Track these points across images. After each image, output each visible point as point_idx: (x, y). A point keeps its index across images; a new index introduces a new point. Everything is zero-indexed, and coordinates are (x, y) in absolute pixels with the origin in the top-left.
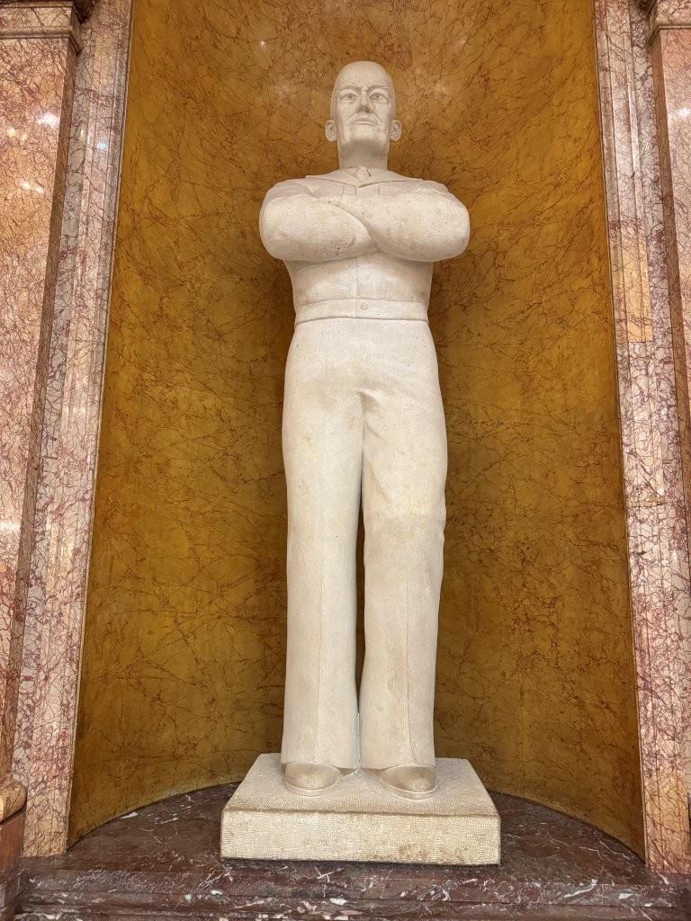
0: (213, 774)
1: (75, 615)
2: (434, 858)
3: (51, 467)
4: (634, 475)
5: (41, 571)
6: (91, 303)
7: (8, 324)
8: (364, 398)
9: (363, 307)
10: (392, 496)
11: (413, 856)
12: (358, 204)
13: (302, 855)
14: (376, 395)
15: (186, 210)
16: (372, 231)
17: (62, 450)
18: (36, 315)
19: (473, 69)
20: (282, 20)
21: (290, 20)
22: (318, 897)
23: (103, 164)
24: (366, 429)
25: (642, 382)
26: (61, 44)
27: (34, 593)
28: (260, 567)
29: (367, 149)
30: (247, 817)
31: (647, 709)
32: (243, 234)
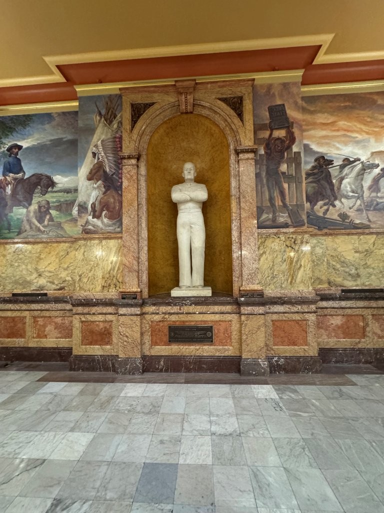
1: (147, 263)
2: (202, 296)
3: (141, 241)
4: (233, 239)
5: (141, 257)
6: (144, 213)
9: (190, 210)
11: (199, 296)
12: (188, 193)
13: (183, 296)
14: (192, 226)
15: (157, 191)
16: (190, 197)
17: (142, 238)
18: (136, 216)
19: (211, 157)
20: (173, 148)
21: (175, 148)
23: (144, 188)
24: (191, 232)
25: (235, 223)
26: (136, 167)
27: (140, 260)
28: (174, 257)
29: (190, 180)
30: (175, 291)
31: (234, 274)
32: (168, 194)
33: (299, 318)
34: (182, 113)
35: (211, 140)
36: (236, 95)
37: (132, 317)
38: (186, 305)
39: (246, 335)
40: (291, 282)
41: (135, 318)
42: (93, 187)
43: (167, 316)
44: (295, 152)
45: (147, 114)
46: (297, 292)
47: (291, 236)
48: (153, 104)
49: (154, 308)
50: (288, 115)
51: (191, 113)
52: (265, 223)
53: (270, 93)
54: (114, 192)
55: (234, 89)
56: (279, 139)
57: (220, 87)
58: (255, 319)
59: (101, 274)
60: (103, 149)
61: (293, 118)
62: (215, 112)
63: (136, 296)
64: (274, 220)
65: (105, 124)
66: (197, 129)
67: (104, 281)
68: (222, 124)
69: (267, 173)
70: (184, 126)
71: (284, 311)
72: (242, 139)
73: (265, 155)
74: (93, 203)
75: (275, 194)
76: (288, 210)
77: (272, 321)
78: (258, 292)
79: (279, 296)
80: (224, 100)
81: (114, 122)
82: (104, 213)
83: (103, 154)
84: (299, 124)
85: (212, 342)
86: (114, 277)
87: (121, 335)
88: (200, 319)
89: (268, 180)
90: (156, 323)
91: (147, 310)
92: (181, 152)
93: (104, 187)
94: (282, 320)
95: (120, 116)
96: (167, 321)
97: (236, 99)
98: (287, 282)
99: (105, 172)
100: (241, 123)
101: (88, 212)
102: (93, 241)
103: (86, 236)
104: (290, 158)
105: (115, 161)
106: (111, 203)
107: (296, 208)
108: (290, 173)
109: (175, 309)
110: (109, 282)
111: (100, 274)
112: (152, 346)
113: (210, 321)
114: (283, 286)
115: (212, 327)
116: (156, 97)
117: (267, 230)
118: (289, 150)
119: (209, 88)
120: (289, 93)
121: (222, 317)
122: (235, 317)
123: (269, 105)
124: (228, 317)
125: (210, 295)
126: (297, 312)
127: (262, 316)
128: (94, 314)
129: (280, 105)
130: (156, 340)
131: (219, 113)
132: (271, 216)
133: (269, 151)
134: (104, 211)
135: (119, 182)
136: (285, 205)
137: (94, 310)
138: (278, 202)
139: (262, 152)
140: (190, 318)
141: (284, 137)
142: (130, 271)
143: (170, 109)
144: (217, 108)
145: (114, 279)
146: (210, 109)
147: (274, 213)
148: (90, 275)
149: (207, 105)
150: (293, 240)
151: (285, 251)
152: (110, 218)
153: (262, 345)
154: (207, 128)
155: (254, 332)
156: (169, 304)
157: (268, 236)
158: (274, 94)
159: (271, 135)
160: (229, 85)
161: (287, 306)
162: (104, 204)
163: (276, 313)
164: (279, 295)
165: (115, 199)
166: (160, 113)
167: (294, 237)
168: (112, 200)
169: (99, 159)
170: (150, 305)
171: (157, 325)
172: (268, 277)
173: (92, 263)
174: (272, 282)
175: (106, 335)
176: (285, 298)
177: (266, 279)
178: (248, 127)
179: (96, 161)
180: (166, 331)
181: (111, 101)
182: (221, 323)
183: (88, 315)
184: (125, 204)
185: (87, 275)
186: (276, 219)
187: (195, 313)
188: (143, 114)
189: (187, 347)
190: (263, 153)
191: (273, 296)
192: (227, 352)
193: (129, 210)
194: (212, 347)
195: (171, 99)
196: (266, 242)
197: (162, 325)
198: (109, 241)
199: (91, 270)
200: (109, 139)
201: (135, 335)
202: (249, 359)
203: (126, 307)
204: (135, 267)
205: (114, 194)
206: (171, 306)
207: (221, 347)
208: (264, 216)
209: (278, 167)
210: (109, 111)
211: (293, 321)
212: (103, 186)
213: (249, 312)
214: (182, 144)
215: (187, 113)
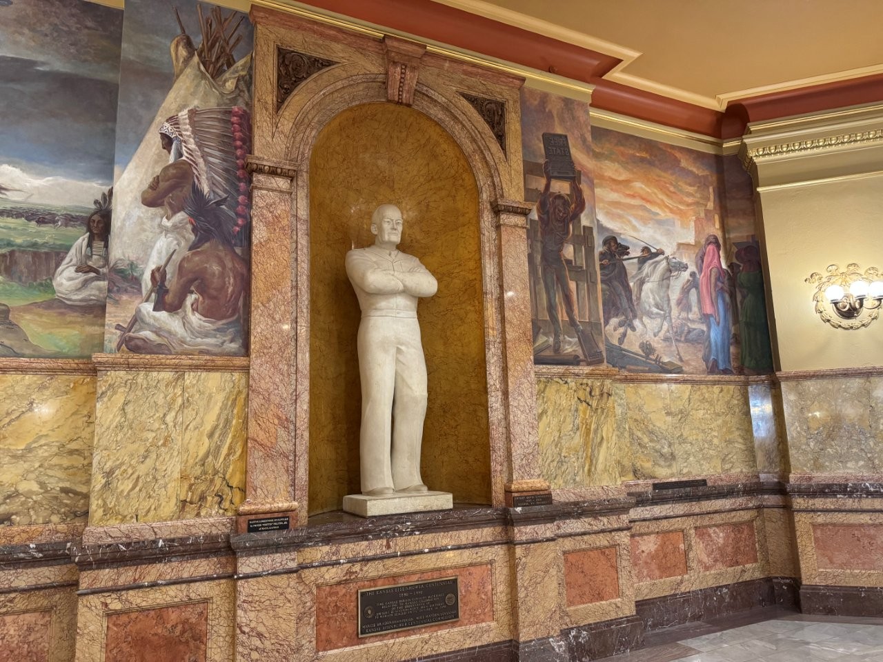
0: (322, 508)
1: (307, 435)
2: (435, 508)
4: (490, 381)
7: (277, 319)
8: (398, 348)
9: (398, 313)
10: (413, 388)
11: (428, 509)
12: (400, 276)
14: (403, 348)
16: (405, 286)
22: (403, 523)
23: (305, 250)
24: (397, 361)
25: (493, 350)
26: (287, 197)
30: (375, 502)
31: (493, 457)
33: (606, 543)
34: (389, 101)
35: (428, 164)
36: (493, 98)
37: (275, 580)
38: (401, 533)
39: (526, 589)
40: (589, 471)
41: (282, 581)
42: (160, 225)
43: (357, 568)
44: (584, 227)
45: (315, 81)
46: (600, 490)
47: (585, 381)
48: (329, 63)
49: (326, 549)
50: (573, 158)
51: (409, 105)
52: (542, 354)
53: (545, 108)
54: (221, 247)
55: (491, 86)
56: (559, 197)
57: (466, 73)
58: (539, 551)
59: (178, 468)
60: (193, 132)
61: (580, 164)
62: (455, 118)
63: (288, 521)
64: (557, 348)
65: (201, 72)
66: (404, 134)
67: (186, 486)
68: (468, 146)
69: (544, 258)
70: (380, 122)
71: (583, 530)
72: (504, 186)
73: (540, 223)
74: (158, 269)
75: (557, 299)
76: (577, 332)
77: (564, 553)
78: (541, 493)
79: (572, 500)
80: (472, 100)
81: (227, 75)
82: (190, 299)
83: (193, 146)
84: (588, 177)
85: (456, 616)
86: (216, 472)
87: (244, 633)
88: (432, 566)
89: (544, 270)
90: (328, 589)
91: (308, 555)
92: (355, 170)
93: (194, 230)
94: (579, 551)
95: (244, 66)
96: (356, 580)
97: (493, 105)
98: (583, 471)
99: (197, 192)
100: (502, 155)
101: (140, 291)
102: (155, 374)
103: (135, 358)
104: (578, 236)
105: (226, 170)
106: (213, 275)
107: (589, 329)
108: (578, 264)
109: (375, 547)
110: (203, 487)
111: (174, 467)
112: (318, 651)
113: (451, 568)
114: (578, 479)
115: (455, 581)
116: (337, 51)
117: (549, 366)
118: (576, 221)
119: (446, 68)
120: (574, 118)
121: (475, 556)
122: (498, 553)
123: (544, 130)
124: (487, 554)
125: (451, 506)
126: (603, 531)
127: (552, 543)
128: (153, 585)
129: (560, 136)
130: (328, 634)
131: (461, 123)
132: (551, 340)
133: (545, 217)
134: (192, 292)
135: (237, 225)
136: (572, 322)
137: (153, 572)
138: (562, 316)
139: (535, 215)
140: (408, 565)
141: (568, 195)
142: (268, 456)
143: (365, 85)
144: (459, 112)
145: (218, 481)
146: (446, 109)
147: (557, 336)
148: (142, 469)
149: (441, 99)
150: (588, 389)
151: (577, 410)
152: (209, 313)
153: (553, 606)
154: (428, 140)
155: (539, 580)
156: (362, 536)
157: (549, 380)
158: (550, 112)
159: (548, 186)
160: (482, 75)
161: (586, 520)
162: (190, 276)
163: (570, 535)
164: (573, 498)
165: (223, 266)
166: (343, 88)
167: (589, 382)
168: (216, 268)
169: (181, 155)
170: (316, 544)
171: (331, 594)
172: (553, 461)
173: (151, 435)
174: (559, 472)
175: (187, 642)
176: (584, 502)
177: (549, 465)
178: (514, 166)
179: (171, 159)
180: (352, 606)
181: (220, 23)
182: (472, 569)
183: (131, 592)
184: (258, 284)
185: (130, 471)
186: (560, 346)
187: (421, 553)
188: (306, 79)
189: (402, 639)
190: (536, 217)
191: (562, 500)
192: (485, 636)
193: (269, 300)
194: (456, 630)
195: (371, 66)
196: (547, 389)
197: (344, 591)
198: (204, 374)
199: (145, 457)
200: (211, 111)
201: (284, 626)
202: (531, 641)
203: (261, 554)
204: (282, 444)
205: (222, 254)
206: (367, 539)
207: (475, 626)
208: (542, 339)
209: (560, 250)
210: (213, 46)
211: (597, 548)
212: (189, 227)
213: (529, 537)
214: (361, 156)
215: (399, 103)
